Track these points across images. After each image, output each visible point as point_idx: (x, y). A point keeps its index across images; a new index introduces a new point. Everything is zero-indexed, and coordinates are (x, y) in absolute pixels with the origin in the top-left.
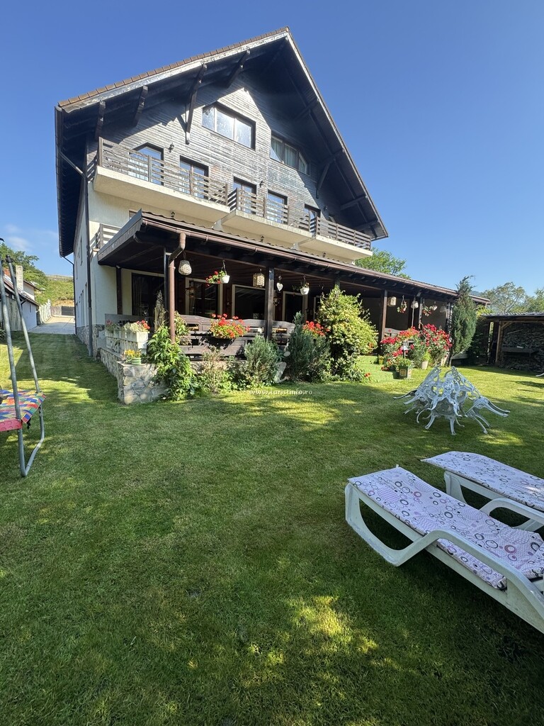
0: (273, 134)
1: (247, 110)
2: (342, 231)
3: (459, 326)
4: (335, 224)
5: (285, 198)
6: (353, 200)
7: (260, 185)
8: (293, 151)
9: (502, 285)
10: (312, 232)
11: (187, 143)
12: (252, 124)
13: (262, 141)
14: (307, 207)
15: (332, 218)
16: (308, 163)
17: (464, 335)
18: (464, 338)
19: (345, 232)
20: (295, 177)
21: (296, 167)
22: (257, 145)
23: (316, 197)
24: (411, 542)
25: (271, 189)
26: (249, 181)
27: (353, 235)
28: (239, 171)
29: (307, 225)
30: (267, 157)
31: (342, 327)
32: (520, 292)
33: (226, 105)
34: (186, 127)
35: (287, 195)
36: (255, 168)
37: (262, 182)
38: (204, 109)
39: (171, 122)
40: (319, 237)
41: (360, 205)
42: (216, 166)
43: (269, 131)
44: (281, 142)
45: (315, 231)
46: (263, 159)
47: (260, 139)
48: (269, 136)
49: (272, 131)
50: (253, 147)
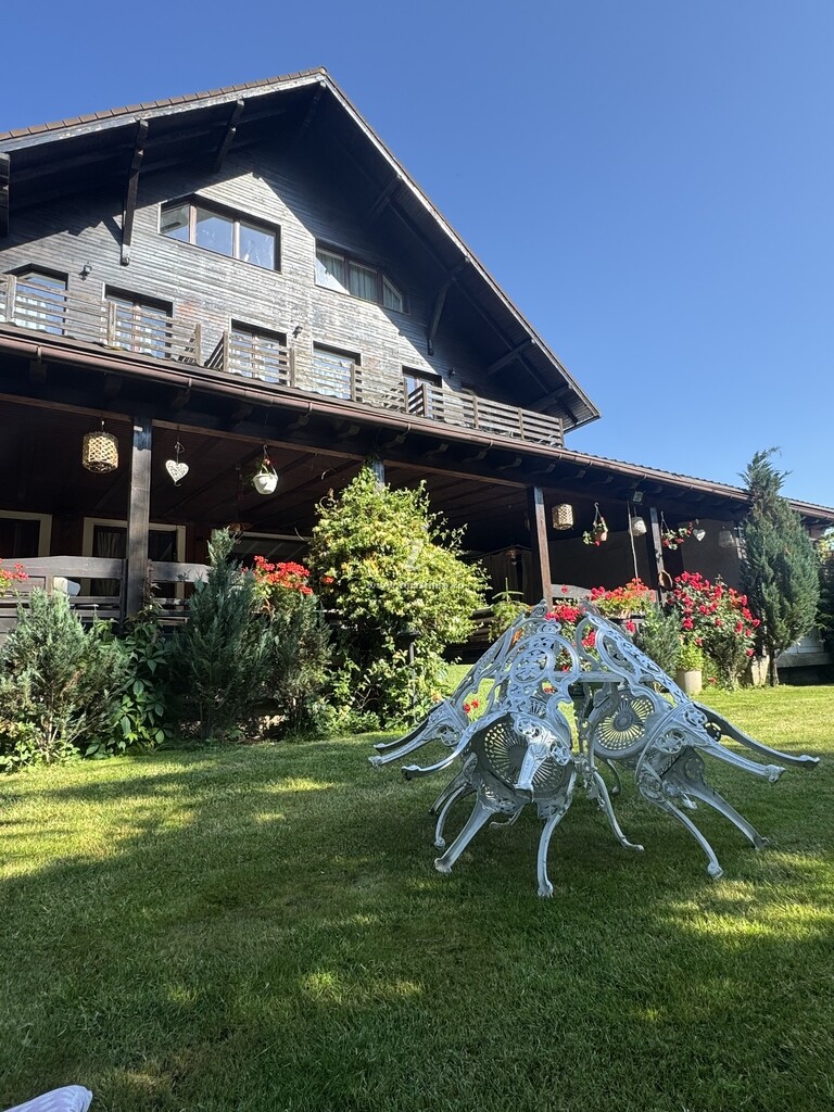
0: (319, 244)
1: (261, 207)
2: (490, 410)
3: (769, 571)
5: (356, 357)
6: (509, 351)
7: (296, 333)
8: (371, 275)
11: (124, 263)
12: (274, 229)
13: (296, 256)
14: (407, 371)
17: (787, 592)
18: (790, 600)
19: (495, 411)
20: (375, 317)
21: (379, 300)
22: (284, 263)
23: (429, 353)
25: (320, 340)
26: (268, 326)
27: (516, 417)
28: (246, 310)
30: (310, 282)
31: (370, 567)
33: (214, 199)
34: (123, 236)
35: (357, 351)
36: (281, 303)
37: (297, 328)
38: (164, 207)
39: (90, 229)
41: (526, 360)
42: (190, 302)
43: (311, 240)
44: (342, 259)
46: (298, 287)
47: (291, 254)
48: (313, 248)
49: (317, 240)
50: (278, 267)
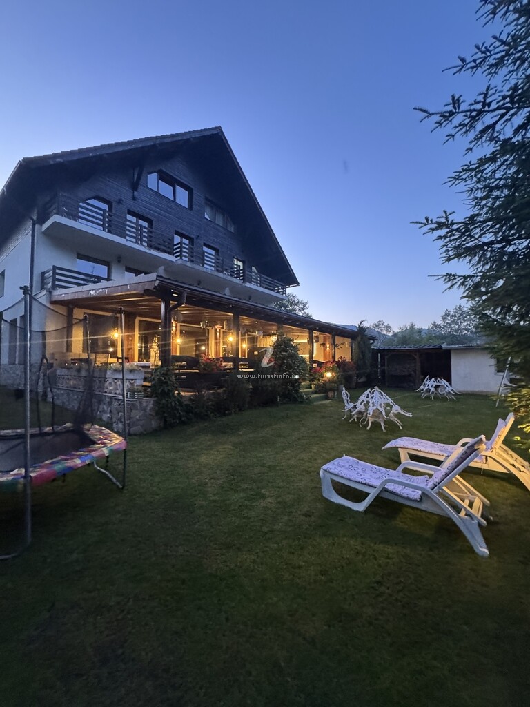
4: (258, 274)
5: (217, 250)
7: (197, 239)
8: (222, 214)
9: (376, 323)
11: (134, 199)
12: (190, 190)
13: (198, 204)
16: (234, 223)
19: (266, 280)
20: (225, 234)
21: (225, 226)
22: (193, 206)
23: (242, 252)
24: (369, 494)
25: (206, 242)
26: (188, 234)
28: (179, 225)
30: (203, 216)
32: (388, 327)
34: (134, 186)
35: (219, 248)
36: (192, 225)
37: (198, 236)
38: (149, 174)
42: (159, 220)
44: (213, 206)
45: (244, 279)
47: (196, 202)
48: (204, 201)
49: (205, 196)
50: (191, 208)
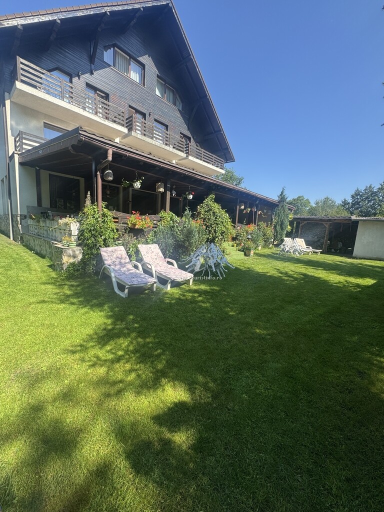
1: (139, 55)
2: (206, 154)
4: (200, 149)
5: (166, 126)
6: (213, 133)
7: (149, 114)
8: (172, 91)
10: (186, 153)
11: (92, 73)
13: (150, 80)
14: (182, 134)
15: (198, 145)
16: (182, 102)
19: (207, 155)
21: (174, 104)
22: (146, 82)
23: (188, 128)
26: (141, 110)
27: (212, 158)
29: (183, 148)
30: (154, 93)
33: (123, 47)
34: (91, 60)
35: (168, 124)
37: (150, 112)
38: (105, 47)
40: (190, 158)
41: (218, 138)
42: (115, 94)
44: (164, 83)
45: (188, 153)
47: (148, 79)
48: (156, 78)
49: (157, 74)
50: (144, 84)
